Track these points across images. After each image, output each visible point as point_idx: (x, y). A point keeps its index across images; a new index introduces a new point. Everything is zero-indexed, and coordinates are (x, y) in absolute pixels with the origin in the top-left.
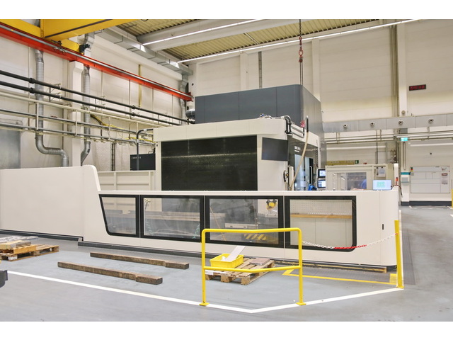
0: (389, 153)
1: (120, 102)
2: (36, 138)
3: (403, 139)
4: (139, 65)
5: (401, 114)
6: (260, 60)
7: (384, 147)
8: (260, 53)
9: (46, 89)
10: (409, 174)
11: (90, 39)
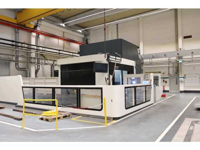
0: (174, 68)
1: (55, 48)
2: (16, 64)
3: (180, 62)
4: (64, 32)
5: (179, 50)
6: (117, 28)
7: (172, 65)
8: (117, 24)
9: (20, 45)
10: (184, 78)
11: (39, 23)
